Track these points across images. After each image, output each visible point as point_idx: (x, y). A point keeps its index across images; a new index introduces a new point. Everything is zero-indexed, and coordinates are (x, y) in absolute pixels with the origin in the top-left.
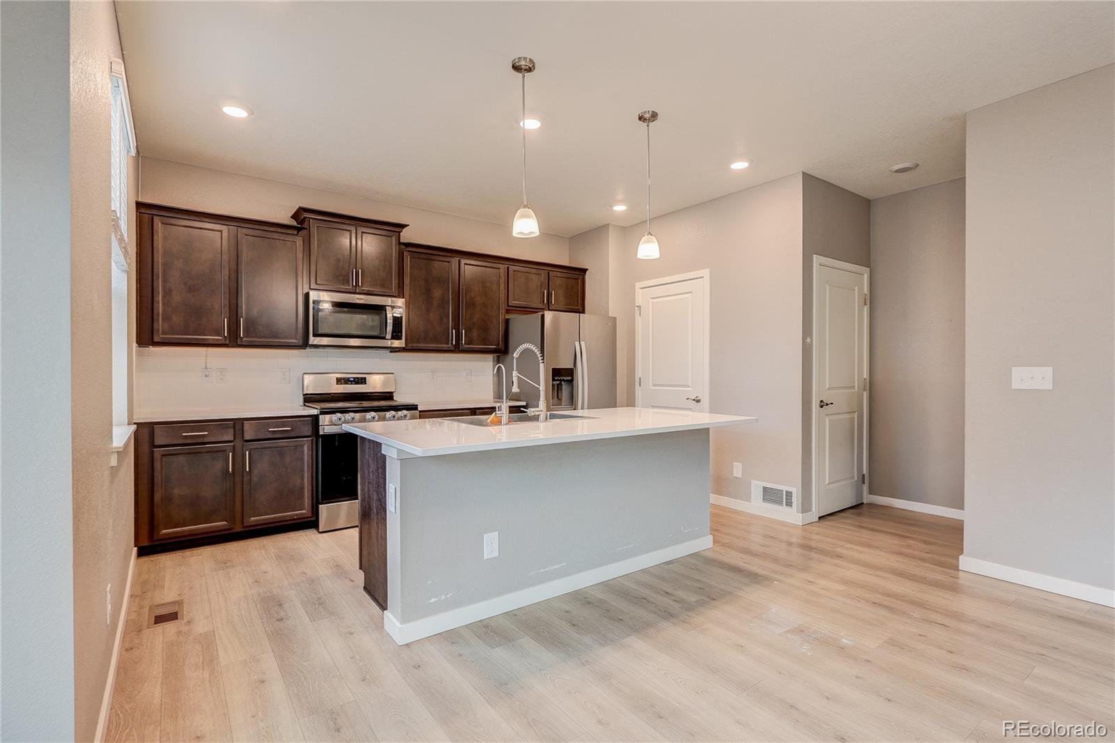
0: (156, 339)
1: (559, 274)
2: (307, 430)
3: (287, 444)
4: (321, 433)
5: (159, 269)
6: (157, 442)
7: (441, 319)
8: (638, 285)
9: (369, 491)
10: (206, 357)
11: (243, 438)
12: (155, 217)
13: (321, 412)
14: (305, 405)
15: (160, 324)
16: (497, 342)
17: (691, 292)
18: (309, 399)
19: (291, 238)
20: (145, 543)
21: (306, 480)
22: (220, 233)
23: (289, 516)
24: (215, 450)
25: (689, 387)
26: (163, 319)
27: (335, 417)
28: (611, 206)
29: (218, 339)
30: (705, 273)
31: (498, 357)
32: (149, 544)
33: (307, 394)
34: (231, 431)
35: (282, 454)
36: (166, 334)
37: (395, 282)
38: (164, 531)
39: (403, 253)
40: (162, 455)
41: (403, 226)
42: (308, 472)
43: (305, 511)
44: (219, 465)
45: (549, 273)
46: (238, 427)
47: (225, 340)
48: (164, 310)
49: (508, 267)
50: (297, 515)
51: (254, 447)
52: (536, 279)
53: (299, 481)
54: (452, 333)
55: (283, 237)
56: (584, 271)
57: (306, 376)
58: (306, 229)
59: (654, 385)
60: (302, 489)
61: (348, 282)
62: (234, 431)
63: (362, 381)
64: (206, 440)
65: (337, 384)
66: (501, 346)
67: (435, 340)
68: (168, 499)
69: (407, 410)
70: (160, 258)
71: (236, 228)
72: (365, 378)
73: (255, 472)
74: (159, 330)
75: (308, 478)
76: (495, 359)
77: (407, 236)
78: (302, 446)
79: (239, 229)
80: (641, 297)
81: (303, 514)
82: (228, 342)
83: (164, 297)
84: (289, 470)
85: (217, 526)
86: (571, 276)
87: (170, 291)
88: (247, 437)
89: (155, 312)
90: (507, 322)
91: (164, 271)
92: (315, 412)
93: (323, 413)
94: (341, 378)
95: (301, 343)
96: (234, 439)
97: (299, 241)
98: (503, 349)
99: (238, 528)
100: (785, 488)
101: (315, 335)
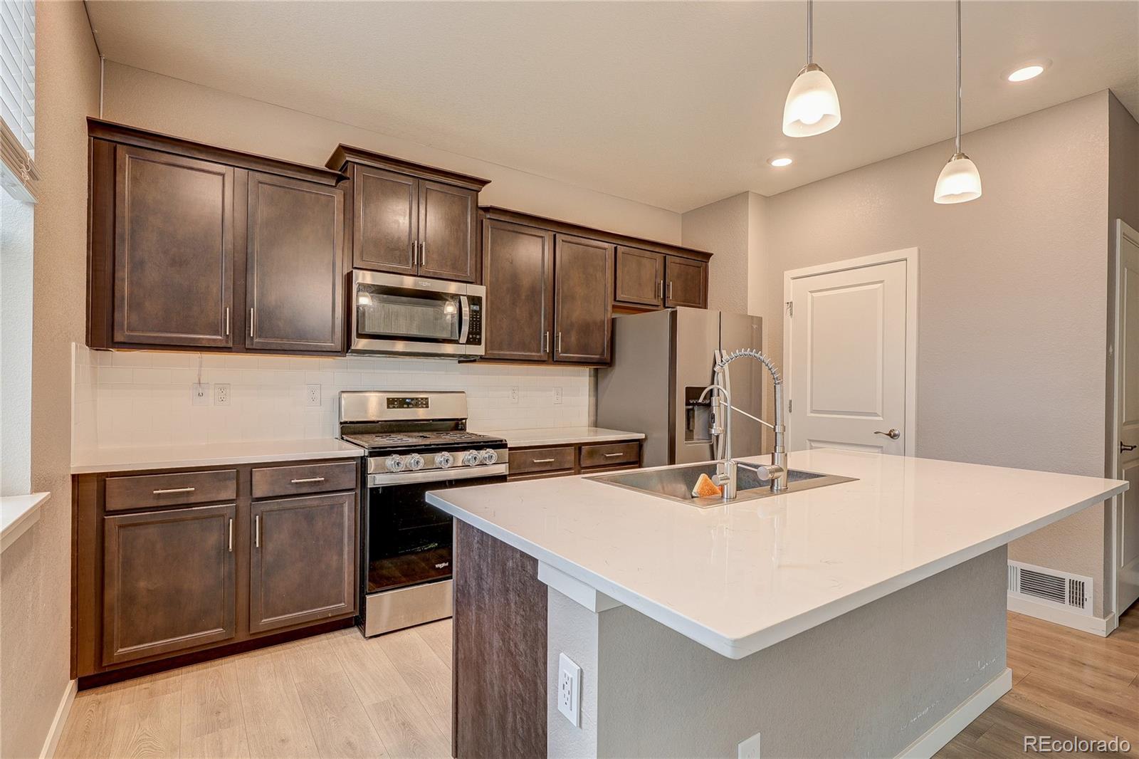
0: (119, 337)
1: (678, 260)
2: (350, 480)
3: (316, 503)
4: (370, 485)
5: (125, 226)
6: (111, 505)
7: (531, 316)
8: (788, 274)
9: (479, 622)
10: (201, 366)
11: (251, 494)
12: (118, 145)
13: (370, 453)
14: (342, 438)
15: (124, 315)
16: (601, 350)
17: (882, 282)
18: (350, 430)
19: (325, 192)
20: (90, 671)
21: (346, 556)
22: (221, 177)
23: (320, 613)
24: (206, 515)
25: (878, 416)
26: (130, 306)
27: (389, 461)
28: (769, 161)
29: (214, 340)
30: (911, 253)
31: (596, 370)
32: (96, 673)
33: (346, 423)
34: (232, 485)
35: (309, 517)
36: (132, 331)
37: (470, 263)
38: (120, 650)
39: (482, 221)
40: (120, 527)
41: (484, 183)
42: (348, 545)
43: (345, 606)
44: (212, 539)
45: (665, 257)
46: (244, 477)
47: (227, 342)
48: (131, 294)
49: (616, 248)
50: (331, 611)
51: (268, 508)
52: (650, 266)
53: (335, 558)
54: (545, 337)
55: (314, 189)
56: (708, 256)
57: (344, 395)
58: (349, 179)
59: (813, 411)
60: (340, 570)
61: (407, 261)
62: (238, 484)
63: (424, 403)
64: (192, 500)
65: (388, 407)
66: (607, 356)
67: (524, 347)
68: (129, 598)
69: (493, 449)
70: (126, 210)
71: (247, 171)
72: (427, 399)
73: (270, 547)
74: (123, 325)
75: (349, 553)
76: (592, 372)
77: (486, 197)
78: (342, 505)
79: (251, 172)
80: (792, 290)
81: (341, 609)
82: (230, 345)
83: (131, 272)
84: (321, 542)
85: (208, 637)
86: (692, 262)
87: (142, 263)
88: (258, 493)
89: (117, 294)
90: (613, 321)
91: (133, 232)
92: (359, 452)
93: (372, 454)
94: (393, 399)
95: (339, 348)
96: (237, 495)
97: (338, 196)
98: (609, 361)
99: (242, 637)
100: (1067, 576)
101: (360, 336)
